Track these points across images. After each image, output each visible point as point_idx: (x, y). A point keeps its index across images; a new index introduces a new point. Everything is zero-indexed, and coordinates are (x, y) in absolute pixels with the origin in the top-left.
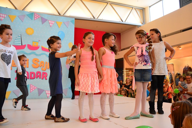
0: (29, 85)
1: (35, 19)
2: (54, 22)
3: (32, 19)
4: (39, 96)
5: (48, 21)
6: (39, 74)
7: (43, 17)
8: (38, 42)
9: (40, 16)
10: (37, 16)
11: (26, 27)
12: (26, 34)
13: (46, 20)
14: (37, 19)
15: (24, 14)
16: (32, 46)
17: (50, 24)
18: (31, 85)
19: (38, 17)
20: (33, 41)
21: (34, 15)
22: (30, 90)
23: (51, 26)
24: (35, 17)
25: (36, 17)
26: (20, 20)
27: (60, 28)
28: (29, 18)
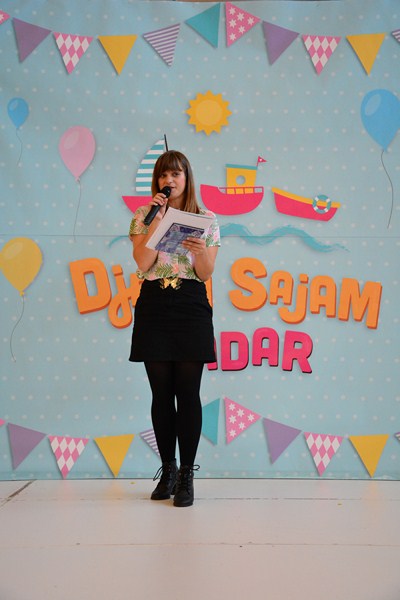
0: (221, 402)
1: (228, 43)
2: (334, 45)
3: (214, 45)
4: (273, 459)
5: (303, 40)
6: (266, 344)
7: (273, 20)
8: (256, 168)
9: (256, 20)
10: (239, 24)
11: (189, 94)
12: (192, 130)
13: (290, 36)
14: (239, 35)
15: (173, 21)
16: (222, 191)
17: (315, 59)
18: (227, 402)
19: (248, 28)
20: (228, 166)
21: (222, 19)
22: (227, 432)
23: (318, 69)
24: (228, 30)
25: (235, 30)
26: (156, 57)
27: (370, 75)
28: (199, 40)
